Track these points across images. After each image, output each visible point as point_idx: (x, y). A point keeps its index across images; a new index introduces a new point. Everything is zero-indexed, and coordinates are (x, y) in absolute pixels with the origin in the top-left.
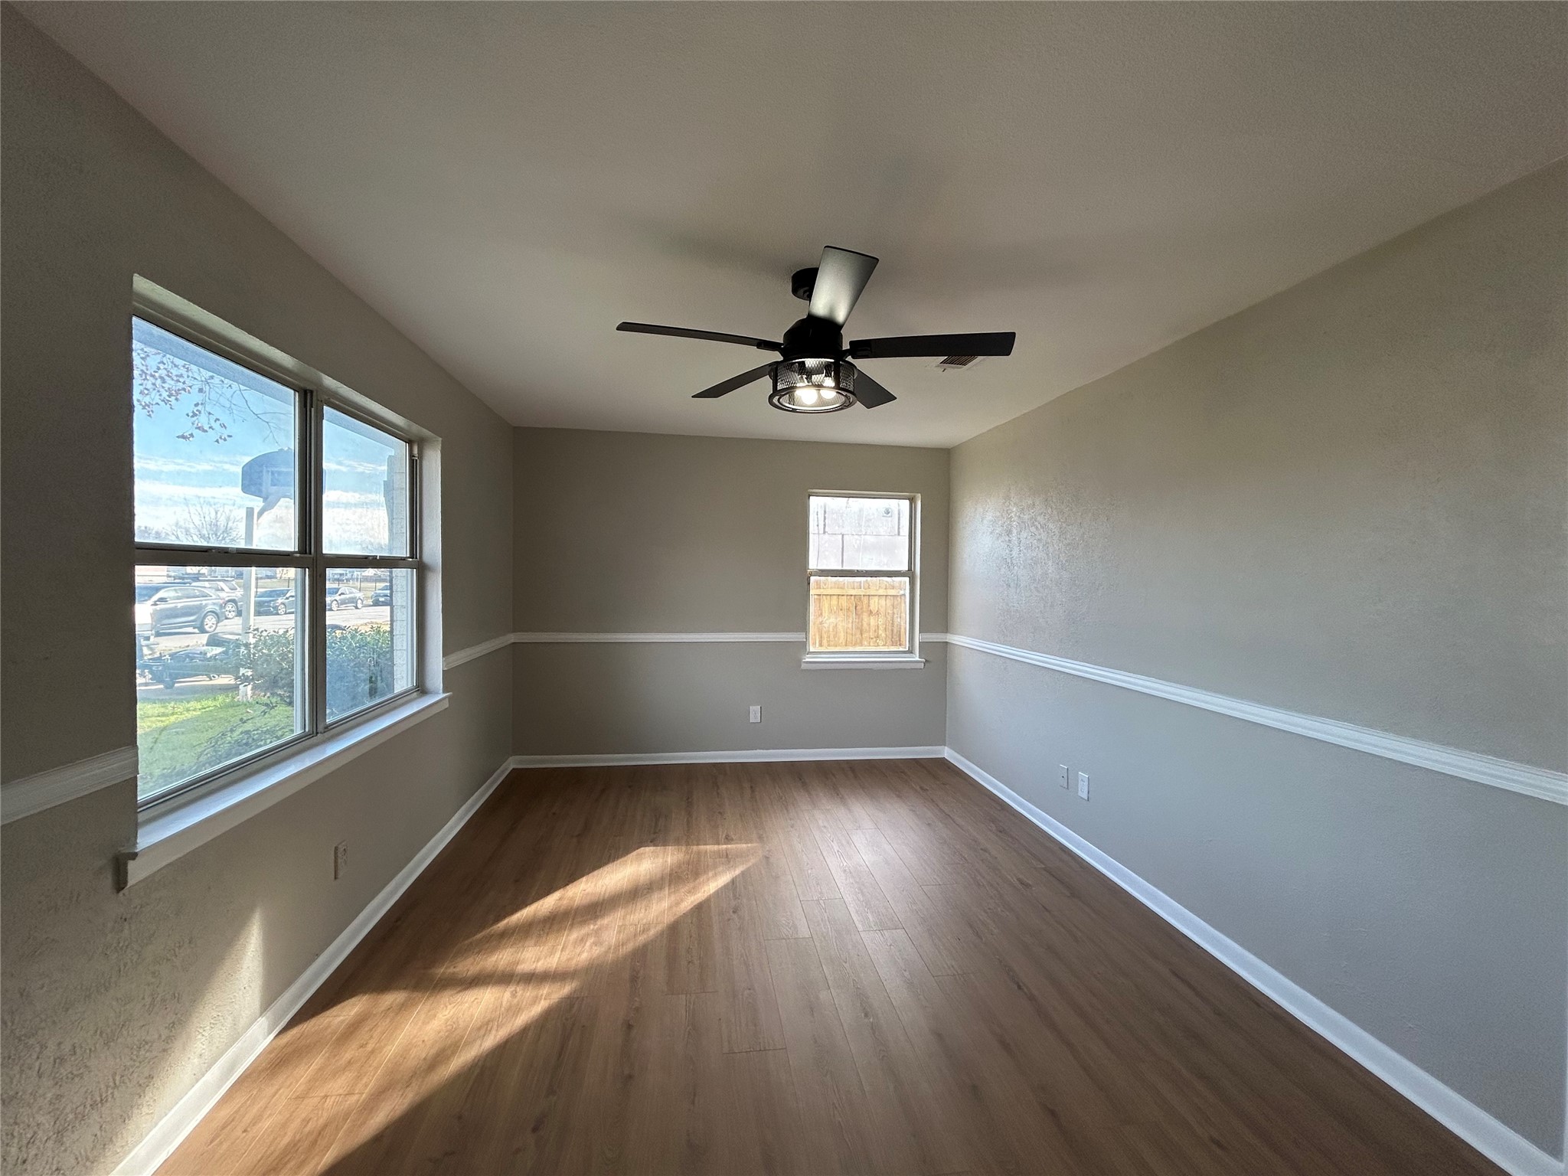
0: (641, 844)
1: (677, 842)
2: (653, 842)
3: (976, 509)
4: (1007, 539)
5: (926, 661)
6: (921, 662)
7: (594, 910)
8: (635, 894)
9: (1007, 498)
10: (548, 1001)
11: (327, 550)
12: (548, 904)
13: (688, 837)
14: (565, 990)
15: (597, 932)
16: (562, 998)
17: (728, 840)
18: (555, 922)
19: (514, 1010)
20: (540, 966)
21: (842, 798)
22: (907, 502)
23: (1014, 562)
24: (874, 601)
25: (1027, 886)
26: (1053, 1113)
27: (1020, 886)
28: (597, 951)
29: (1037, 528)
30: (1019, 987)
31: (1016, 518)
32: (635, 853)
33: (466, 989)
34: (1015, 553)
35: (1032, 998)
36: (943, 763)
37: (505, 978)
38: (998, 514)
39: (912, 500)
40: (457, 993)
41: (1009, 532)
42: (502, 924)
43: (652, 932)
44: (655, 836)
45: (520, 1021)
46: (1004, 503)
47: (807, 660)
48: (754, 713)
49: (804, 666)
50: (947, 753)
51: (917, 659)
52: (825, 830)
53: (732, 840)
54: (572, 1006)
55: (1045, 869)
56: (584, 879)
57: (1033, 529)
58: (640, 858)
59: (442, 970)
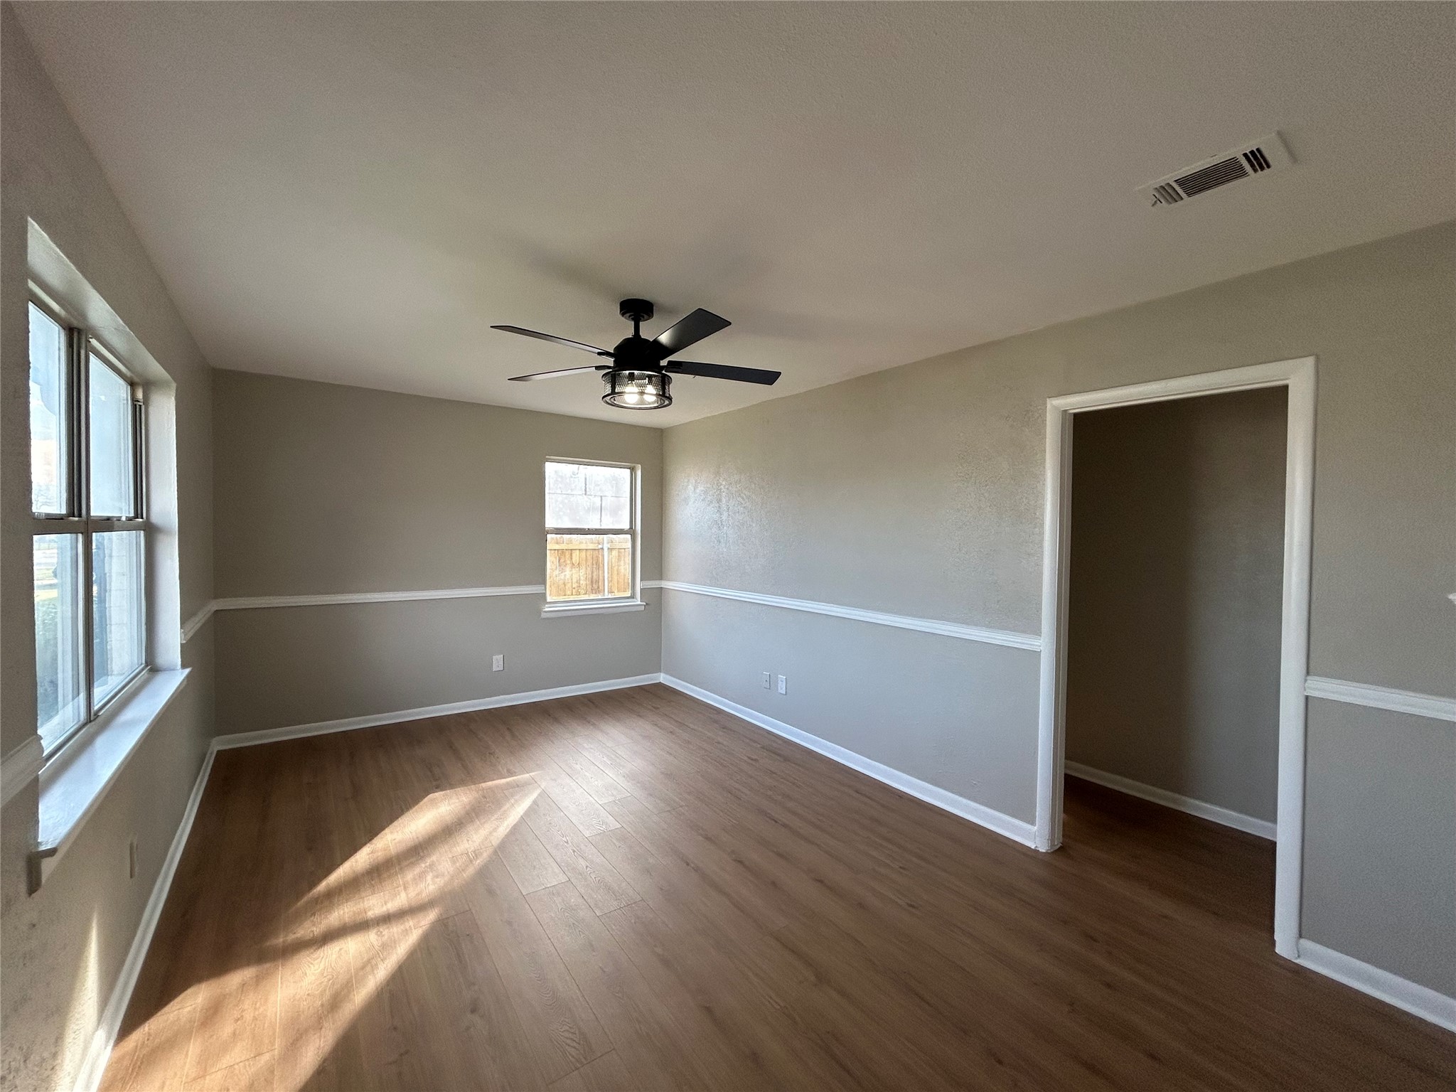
0: (427, 792)
1: (462, 783)
2: (438, 788)
3: (689, 480)
4: (717, 505)
5: (647, 604)
6: (642, 605)
7: (417, 851)
8: (447, 832)
9: (717, 473)
10: (421, 929)
11: (95, 512)
12: (362, 859)
13: (469, 777)
14: (431, 916)
15: (431, 866)
16: (433, 923)
17: (511, 773)
18: (379, 872)
19: (386, 947)
20: (392, 906)
21: (594, 724)
22: (628, 471)
23: (724, 523)
24: (576, 555)
25: (756, 760)
26: (821, 881)
27: (751, 762)
28: (440, 882)
29: (743, 498)
30: (776, 822)
31: (725, 490)
32: (426, 799)
33: (321, 946)
34: (724, 518)
35: (785, 826)
36: (660, 686)
37: (360, 926)
38: (709, 485)
39: (633, 470)
40: (315, 951)
41: (719, 501)
42: (322, 886)
43: (485, 855)
44: (438, 781)
45: (402, 950)
46: (715, 478)
47: (547, 609)
48: (497, 662)
49: (543, 615)
50: (663, 678)
51: (639, 603)
52: (592, 750)
53: (515, 772)
54: (446, 926)
55: (763, 748)
56: (387, 831)
57: (739, 499)
58: (434, 803)
59: (280, 940)
